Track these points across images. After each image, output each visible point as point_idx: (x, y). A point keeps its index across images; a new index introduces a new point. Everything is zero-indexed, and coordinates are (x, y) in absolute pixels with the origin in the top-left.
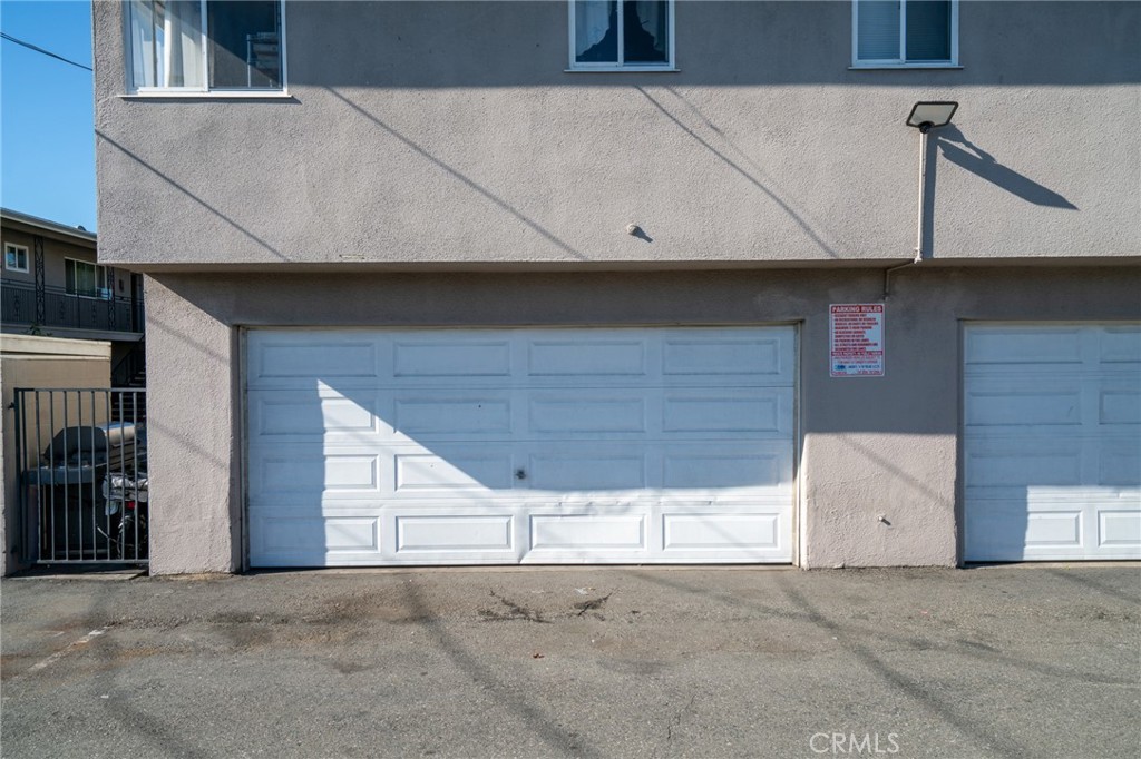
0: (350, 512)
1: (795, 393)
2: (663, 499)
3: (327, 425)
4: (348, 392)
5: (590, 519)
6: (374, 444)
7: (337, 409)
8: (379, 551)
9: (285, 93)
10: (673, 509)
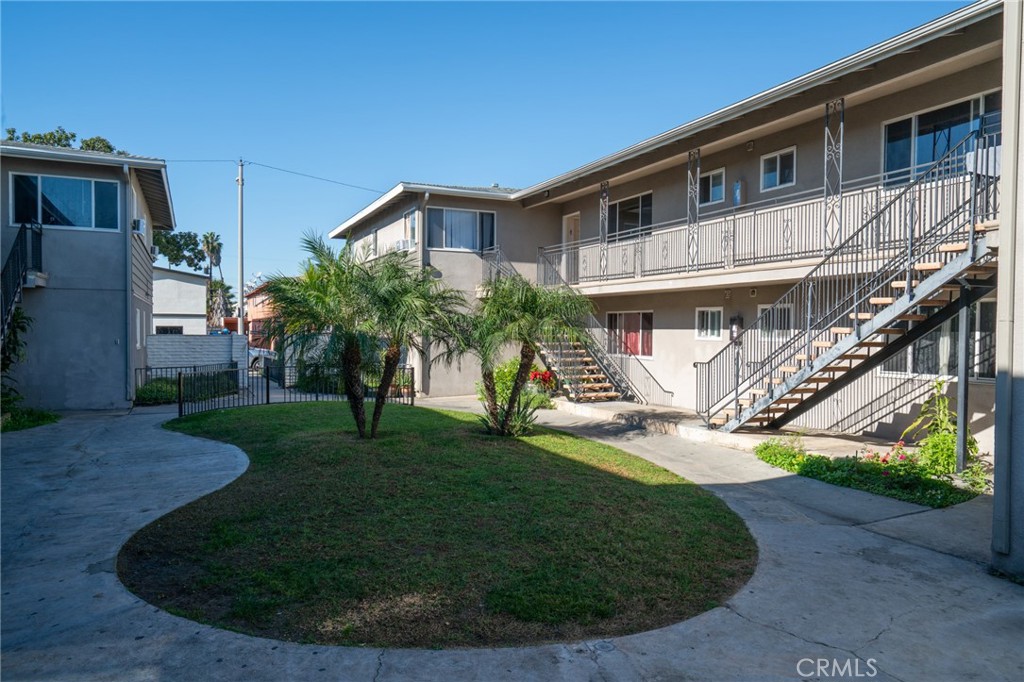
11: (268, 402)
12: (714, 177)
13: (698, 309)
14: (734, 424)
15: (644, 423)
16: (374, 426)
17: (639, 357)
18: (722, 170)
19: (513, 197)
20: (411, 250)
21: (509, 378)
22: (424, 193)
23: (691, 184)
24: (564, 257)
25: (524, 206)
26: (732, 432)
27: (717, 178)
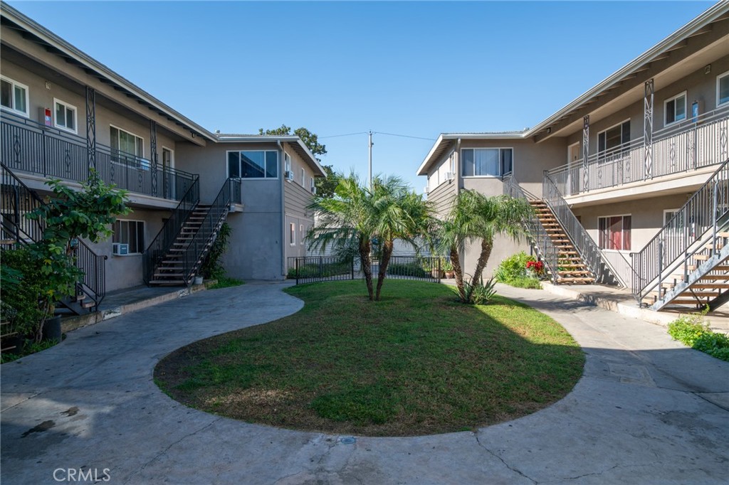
11: (353, 278)
12: (678, 100)
13: (666, 211)
14: (659, 304)
15: (596, 301)
16: (378, 293)
17: (621, 251)
18: (684, 93)
19: (523, 135)
20: (453, 179)
21: (511, 266)
22: (457, 139)
23: (647, 108)
24: (569, 176)
25: (535, 141)
26: (658, 311)
27: (681, 101)
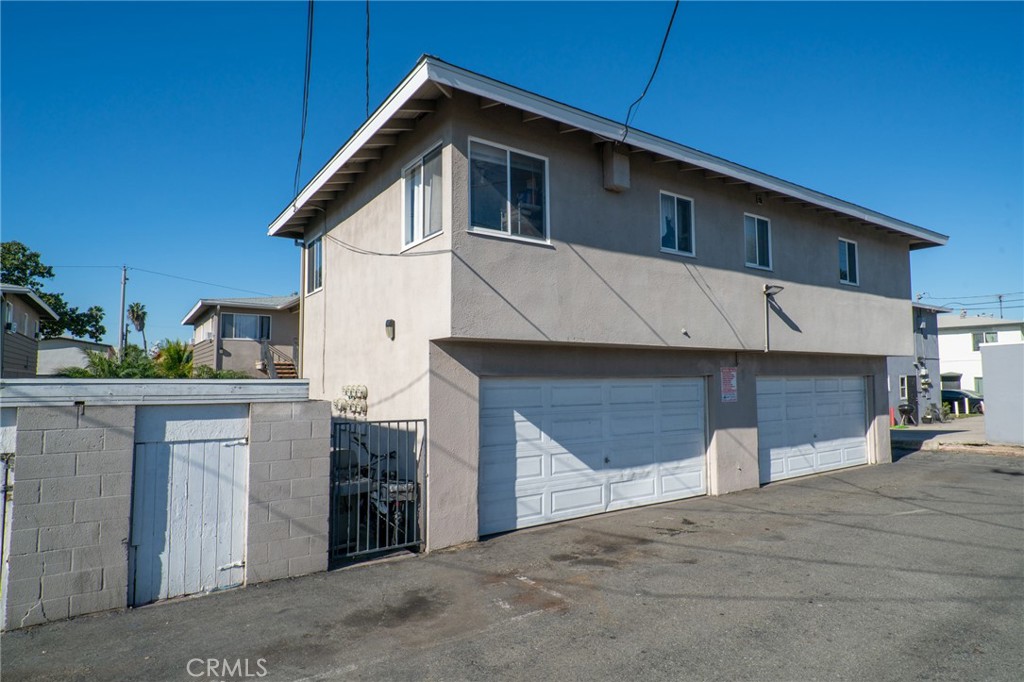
0: (529, 492)
1: (705, 410)
2: (661, 468)
3: (518, 438)
4: (529, 417)
5: (633, 482)
6: (540, 449)
7: (524, 427)
8: (543, 514)
9: (548, 242)
10: (664, 472)
20: (212, 339)
22: (217, 305)
